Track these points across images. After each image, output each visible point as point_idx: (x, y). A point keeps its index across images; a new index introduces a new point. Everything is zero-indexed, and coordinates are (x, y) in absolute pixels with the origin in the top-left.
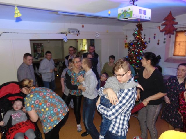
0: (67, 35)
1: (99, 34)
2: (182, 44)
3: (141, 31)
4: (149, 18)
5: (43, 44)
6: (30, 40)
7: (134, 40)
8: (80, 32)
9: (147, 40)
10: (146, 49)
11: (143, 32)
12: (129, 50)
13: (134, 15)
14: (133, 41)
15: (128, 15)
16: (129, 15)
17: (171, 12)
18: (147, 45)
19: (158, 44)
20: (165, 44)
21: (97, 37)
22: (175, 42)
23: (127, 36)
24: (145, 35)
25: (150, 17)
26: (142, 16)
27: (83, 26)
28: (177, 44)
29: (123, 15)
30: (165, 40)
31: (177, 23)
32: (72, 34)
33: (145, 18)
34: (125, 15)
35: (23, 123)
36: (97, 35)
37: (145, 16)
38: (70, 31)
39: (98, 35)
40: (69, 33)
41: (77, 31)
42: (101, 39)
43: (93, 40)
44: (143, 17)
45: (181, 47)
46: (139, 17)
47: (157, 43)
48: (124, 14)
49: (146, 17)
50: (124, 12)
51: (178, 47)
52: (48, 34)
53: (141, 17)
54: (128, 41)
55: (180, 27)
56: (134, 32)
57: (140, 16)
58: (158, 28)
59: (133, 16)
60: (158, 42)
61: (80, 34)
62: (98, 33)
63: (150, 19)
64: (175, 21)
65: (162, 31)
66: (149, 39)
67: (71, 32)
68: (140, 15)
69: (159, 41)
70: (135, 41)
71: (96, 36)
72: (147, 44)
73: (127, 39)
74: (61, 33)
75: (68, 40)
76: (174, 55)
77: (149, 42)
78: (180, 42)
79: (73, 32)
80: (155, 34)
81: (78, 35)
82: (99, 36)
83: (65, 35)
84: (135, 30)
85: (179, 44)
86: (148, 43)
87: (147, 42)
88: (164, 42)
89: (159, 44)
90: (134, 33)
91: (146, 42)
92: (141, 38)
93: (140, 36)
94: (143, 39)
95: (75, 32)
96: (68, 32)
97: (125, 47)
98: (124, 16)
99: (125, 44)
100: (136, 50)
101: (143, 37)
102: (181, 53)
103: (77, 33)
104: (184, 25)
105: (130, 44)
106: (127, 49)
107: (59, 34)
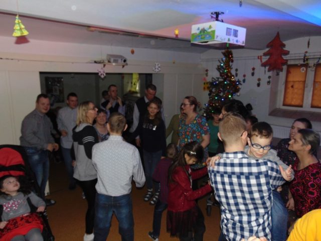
0: (104, 66)
1: (159, 66)
2: (296, 86)
3: (231, 64)
4: (243, 43)
5: (62, 80)
6: (41, 73)
7: (218, 78)
8: (128, 62)
9: (240, 77)
10: (238, 94)
11: (234, 65)
12: (209, 95)
13: (217, 36)
14: (217, 79)
15: (208, 36)
16: (210, 36)
17: (278, 33)
18: (240, 86)
19: (259, 85)
20: (269, 86)
21: (157, 70)
22: (287, 82)
23: (207, 71)
24: (237, 70)
25: (244, 42)
27: (133, 52)
28: (290, 85)
29: (199, 36)
30: (271, 79)
31: (287, 53)
32: (114, 64)
33: (235, 43)
34: (203, 36)
35: (22, 219)
36: (157, 67)
37: (235, 39)
38: (110, 59)
40: (109, 62)
41: (123, 60)
42: (163, 74)
43: (151, 75)
44: (233, 40)
45: (296, 91)
46: (226, 41)
47: (256, 84)
49: (237, 41)
50: (201, 32)
51: (290, 91)
52: (73, 63)
53: (229, 40)
54: (209, 79)
55: (294, 58)
56: (219, 64)
57: (227, 40)
58: (258, 58)
59: (215, 39)
60: (258, 82)
61: (127, 64)
62: (158, 65)
63: (244, 45)
64: (284, 49)
65: (264, 65)
66: (244, 76)
67: (112, 60)
68: (229, 37)
69: (259, 80)
70: (221, 80)
71: (155, 69)
72: (241, 84)
73: (207, 75)
74: (95, 62)
75: (107, 74)
76: (284, 105)
77: (244, 81)
78: (294, 82)
79: (115, 61)
80: (254, 69)
81: (123, 66)
82: (159, 69)
83: (102, 65)
84: (220, 60)
85: (292, 87)
86: (242, 83)
88: (269, 83)
90: (218, 66)
91: (239, 81)
92: (231, 74)
93: (229, 72)
94: (233, 76)
95: (120, 60)
96: (107, 62)
97: (204, 88)
98: (201, 38)
99: (204, 84)
100: (221, 94)
101: (233, 72)
102: (295, 102)
103: (123, 62)
104: (300, 55)
105: (212, 84)
106: (207, 92)
107: (91, 63)
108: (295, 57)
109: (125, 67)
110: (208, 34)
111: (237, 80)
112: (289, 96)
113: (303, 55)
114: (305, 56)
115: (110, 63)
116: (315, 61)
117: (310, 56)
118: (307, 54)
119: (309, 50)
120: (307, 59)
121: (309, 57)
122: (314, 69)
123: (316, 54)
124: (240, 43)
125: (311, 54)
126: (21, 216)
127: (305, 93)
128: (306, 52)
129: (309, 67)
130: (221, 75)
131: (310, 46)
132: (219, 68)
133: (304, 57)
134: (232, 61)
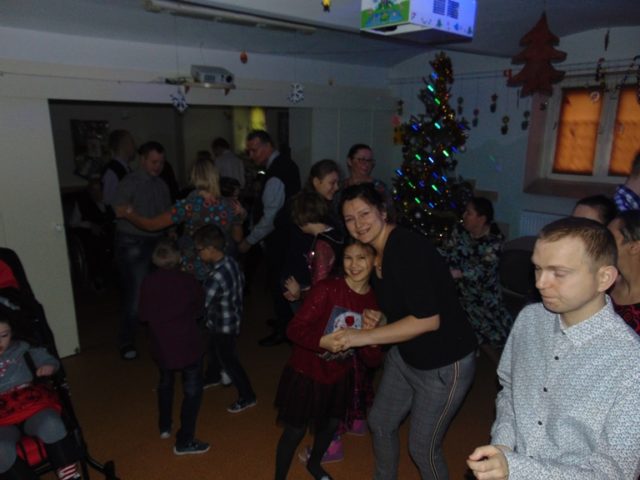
0: (187, 89)
1: (301, 88)
2: (581, 131)
3: (448, 86)
4: (470, 31)
5: (107, 125)
6: (52, 102)
7: (422, 116)
8: (236, 82)
9: (468, 116)
10: (462, 148)
11: (455, 89)
12: (404, 150)
13: (414, 14)
14: (419, 119)
15: (394, 14)
16: (399, 14)
18: (466, 133)
19: (504, 130)
20: (526, 133)
21: (295, 98)
22: (560, 124)
23: (401, 103)
24: (460, 101)
25: (472, 29)
26: (442, 22)
27: (244, 59)
28: (567, 132)
29: (377, 15)
30: (529, 119)
31: (562, 57)
32: (207, 85)
33: (452, 30)
34: (385, 15)
36: (295, 92)
37: (453, 21)
38: (198, 74)
39: (300, 92)
40: (197, 80)
41: (225, 76)
42: (310, 110)
43: (287, 109)
44: (447, 25)
45: (579, 141)
46: (433, 25)
47: (500, 128)
48: (382, 14)
49: (456, 27)
50: (380, 6)
51: (567, 141)
52: (119, 82)
53: (439, 24)
54: (405, 120)
55: (577, 73)
56: (422, 86)
57: (436, 23)
58: (505, 75)
59: (410, 20)
60: (503, 125)
61: (234, 87)
62: (298, 87)
63: (471, 35)
64: (557, 48)
66: (476, 112)
67: (202, 77)
68: (438, 16)
69: (506, 119)
70: (428, 120)
71: (293, 95)
72: (469, 129)
73: (400, 112)
74: (168, 81)
75: (190, 106)
76: (555, 171)
77: (475, 123)
78: (576, 124)
79: (209, 79)
80: (495, 98)
81: (227, 91)
82: (301, 95)
83: (183, 88)
84: (427, 80)
85: (573, 133)
86: (470, 125)
87: (467, 123)
88: (525, 126)
89: (508, 132)
90: (422, 91)
91: (464, 124)
92: (448, 106)
93: (444, 102)
94: (453, 112)
95: (218, 78)
96: (191, 81)
97: (395, 140)
98: (381, 20)
99: (396, 130)
100: (428, 149)
101: (453, 104)
102: (579, 164)
103: (225, 82)
104: (590, 66)
105: (408, 128)
106: (400, 146)
107: (158, 83)
108: (579, 70)
109: (231, 91)
110: (395, 11)
111: (460, 120)
112: (566, 152)
113: (595, 66)
114: (599, 68)
115: (197, 84)
116: (619, 80)
117: (609, 68)
118: (604, 65)
119: (607, 56)
120: (603, 75)
121: (607, 70)
122: (617, 95)
123: (621, 63)
124: (462, 32)
125: (612, 64)
126: (13, 390)
127: (598, 146)
128: (602, 60)
129: (608, 91)
130: (428, 111)
131: (610, 45)
132: (425, 95)
133: (598, 71)
134: (451, 81)
